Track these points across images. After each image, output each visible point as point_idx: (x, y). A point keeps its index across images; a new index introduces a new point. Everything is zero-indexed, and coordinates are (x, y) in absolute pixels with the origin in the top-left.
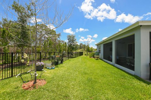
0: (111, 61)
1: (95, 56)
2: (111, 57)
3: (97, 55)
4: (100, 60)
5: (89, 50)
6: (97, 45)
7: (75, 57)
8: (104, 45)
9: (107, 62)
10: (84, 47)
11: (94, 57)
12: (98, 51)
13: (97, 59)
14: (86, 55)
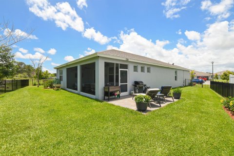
0: (76, 89)
1: (54, 85)
2: (76, 84)
3: (58, 84)
4: (62, 90)
5: (41, 76)
6: (57, 69)
7: (12, 90)
8: (68, 70)
9: (71, 92)
10: (29, 70)
11: (51, 87)
12: (58, 78)
13: (58, 90)
14: (35, 85)
